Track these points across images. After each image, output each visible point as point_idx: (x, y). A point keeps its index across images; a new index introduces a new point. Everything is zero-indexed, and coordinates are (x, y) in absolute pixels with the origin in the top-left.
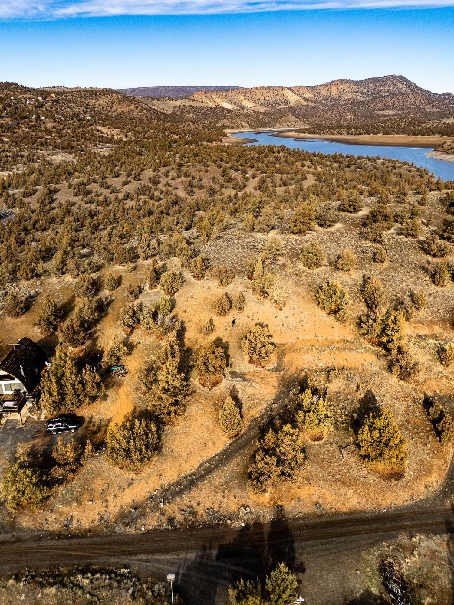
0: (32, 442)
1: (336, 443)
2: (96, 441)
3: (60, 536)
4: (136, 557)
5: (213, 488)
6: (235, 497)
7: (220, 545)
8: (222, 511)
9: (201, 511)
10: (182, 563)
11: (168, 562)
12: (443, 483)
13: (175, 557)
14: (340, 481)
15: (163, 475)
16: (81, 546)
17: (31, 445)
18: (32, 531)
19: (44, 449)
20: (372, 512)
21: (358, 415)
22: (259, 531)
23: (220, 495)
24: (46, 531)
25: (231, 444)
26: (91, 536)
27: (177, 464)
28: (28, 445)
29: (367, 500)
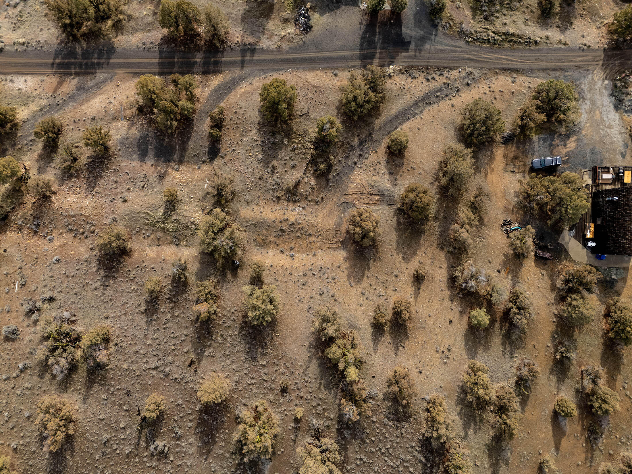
0: (567, 150)
1: (310, 118)
2: (512, 147)
3: (517, 71)
4: (462, 49)
5: (412, 92)
6: (396, 84)
7: (408, 52)
8: (405, 77)
9: (421, 79)
10: (433, 43)
11: (441, 44)
12: (238, 87)
13: (437, 47)
14: (316, 87)
15: (451, 107)
16: (500, 62)
17: (568, 146)
18: (537, 77)
19: (555, 141)
20: (298, 69)
21: (283, 143)
22: (381, 60)
23: (407, 87)
24: (528, 77)
25: (397, 128)
26: (495, 69)
27: (440, 114)
28: (570, 147)
29: (299, 77)
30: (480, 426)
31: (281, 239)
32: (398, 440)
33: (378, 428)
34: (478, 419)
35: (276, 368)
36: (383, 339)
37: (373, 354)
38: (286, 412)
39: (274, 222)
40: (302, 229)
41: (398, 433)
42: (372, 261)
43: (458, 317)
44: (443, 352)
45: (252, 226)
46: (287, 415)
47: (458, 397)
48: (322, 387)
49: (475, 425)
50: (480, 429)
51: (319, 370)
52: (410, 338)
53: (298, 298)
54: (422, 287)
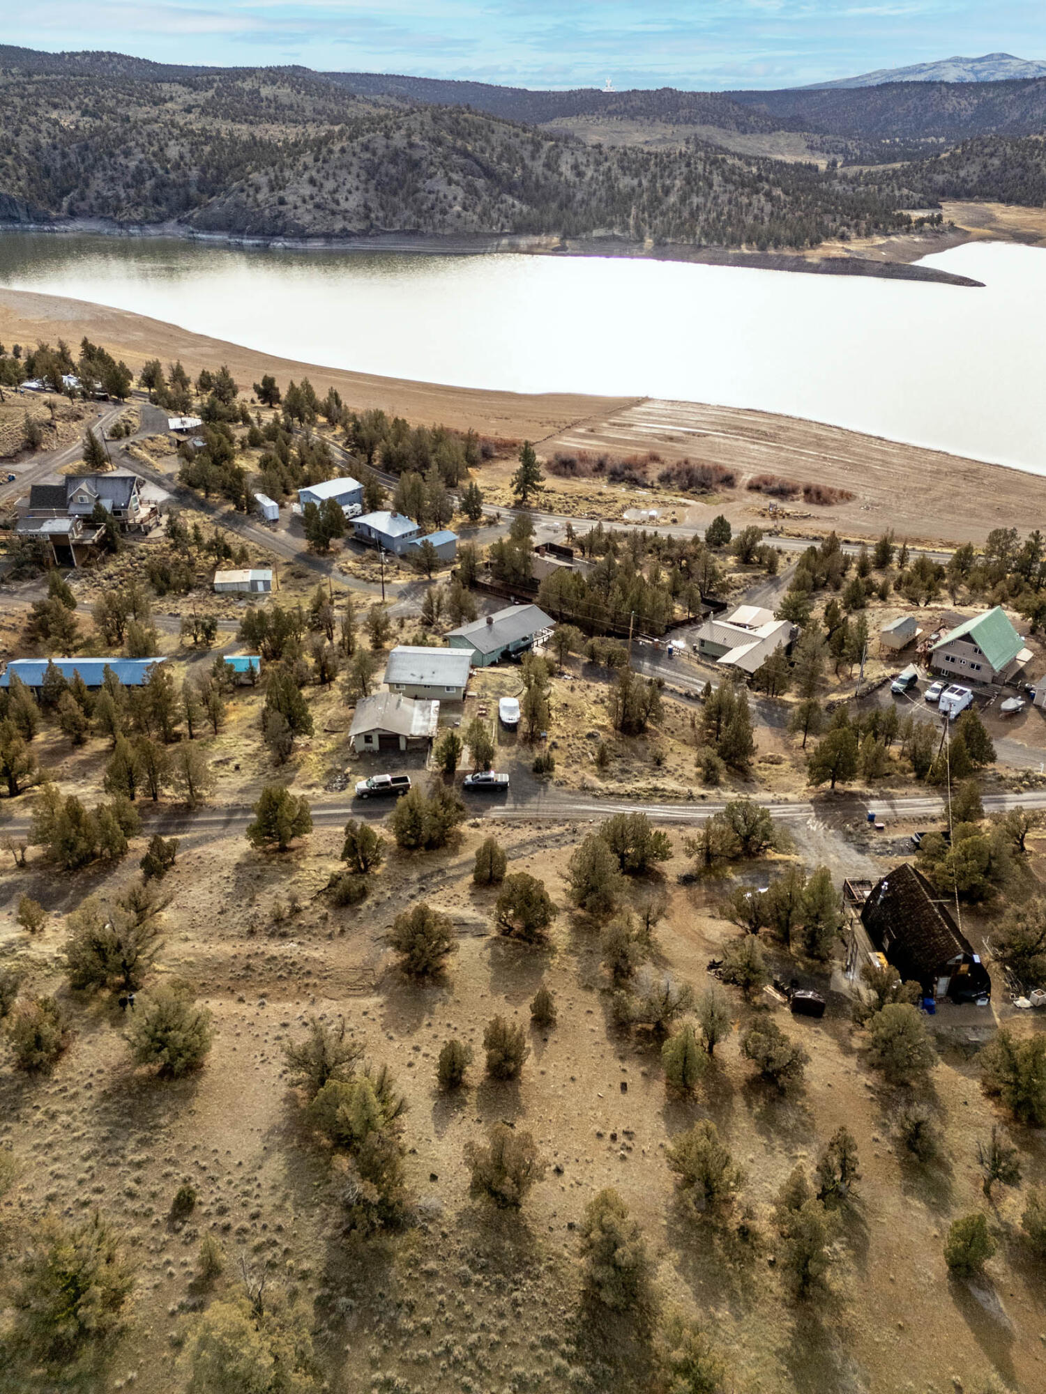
1: (333, 858)
2: (700, 890)
7: (503, 805)
8: (502, 827)
10: (542, 796)
21: (278, 877)
30: (746, 1301)
31: (242, 982)
32: (505, 1322)
33: (441, 1291)
34: (737, 1284)
35: (170, 1169)
36: (460, 1115)
37: (434, 1140)
38: (170, 1269)
39: (235, 957)
40: (294, 964)
41: (504, 1302)
42: (438, 1006)
43: (642, 1083)
44: (614, 1137)
45: (185, 967)
46: (171, 1274)
47: (668, 1228)
48: (288, 1205)
49: (733, 1296)
50: (749, 1309)
51: (286, 1172)
52: (529, 1112)
53: (259, 1059)
54: (552, 1038)
